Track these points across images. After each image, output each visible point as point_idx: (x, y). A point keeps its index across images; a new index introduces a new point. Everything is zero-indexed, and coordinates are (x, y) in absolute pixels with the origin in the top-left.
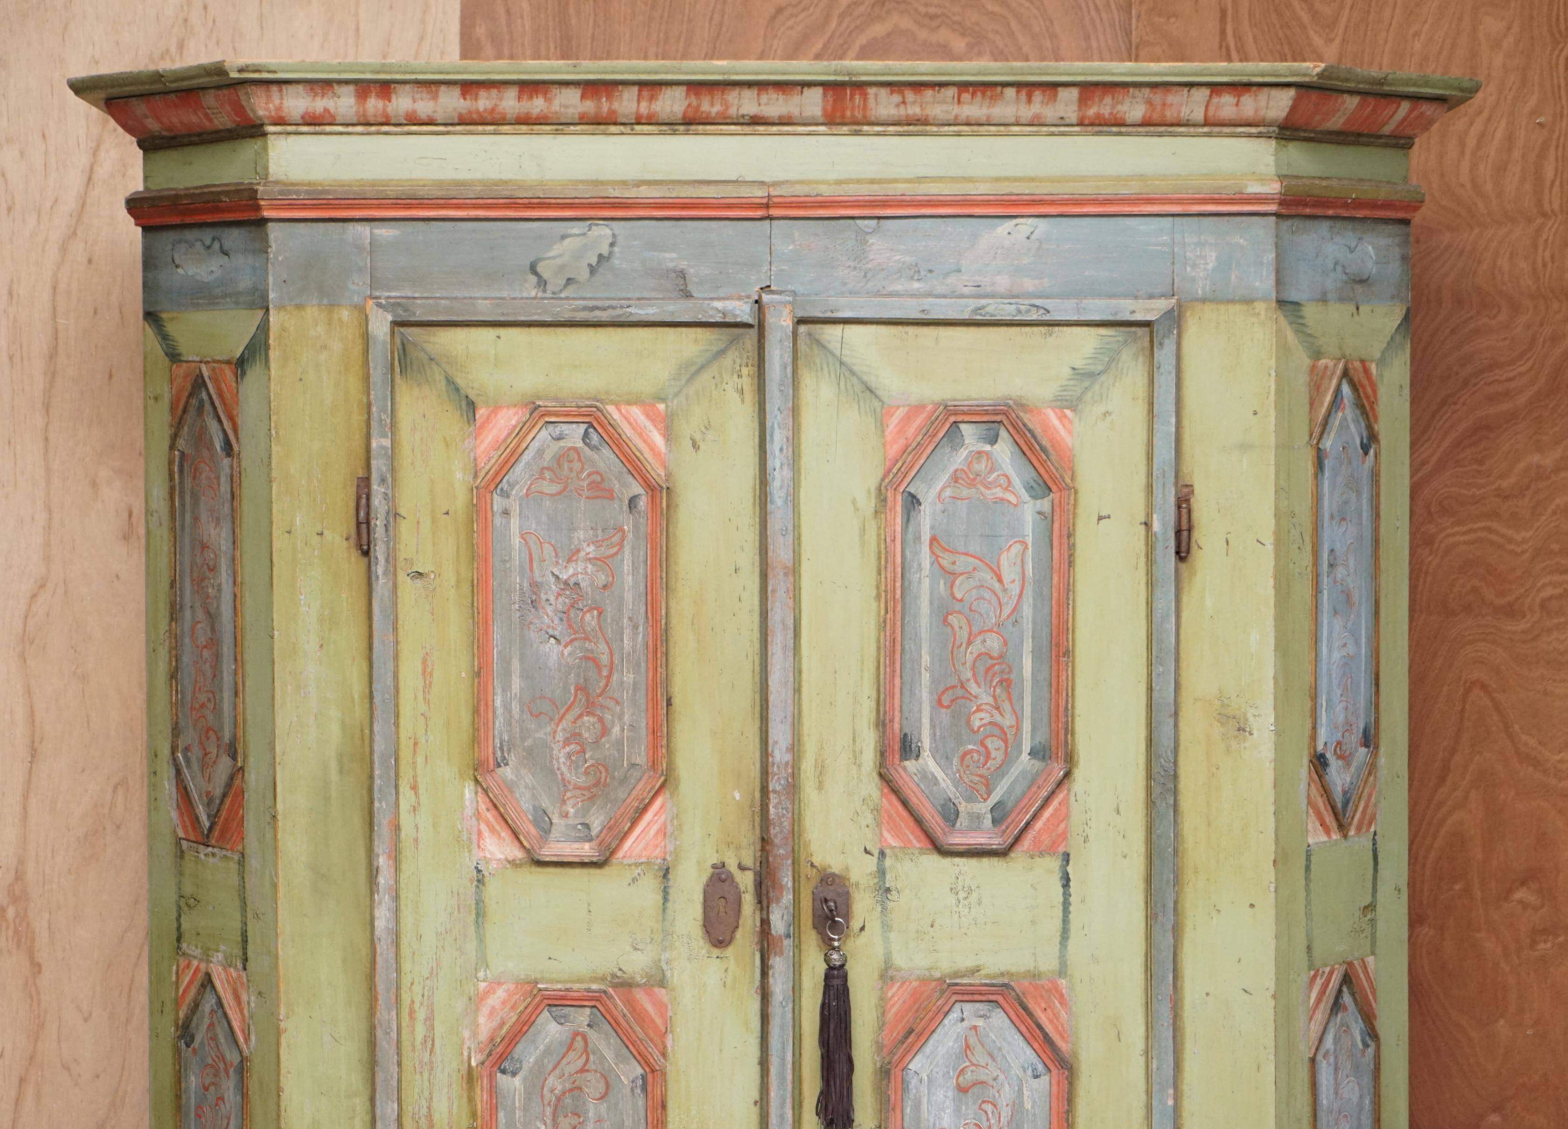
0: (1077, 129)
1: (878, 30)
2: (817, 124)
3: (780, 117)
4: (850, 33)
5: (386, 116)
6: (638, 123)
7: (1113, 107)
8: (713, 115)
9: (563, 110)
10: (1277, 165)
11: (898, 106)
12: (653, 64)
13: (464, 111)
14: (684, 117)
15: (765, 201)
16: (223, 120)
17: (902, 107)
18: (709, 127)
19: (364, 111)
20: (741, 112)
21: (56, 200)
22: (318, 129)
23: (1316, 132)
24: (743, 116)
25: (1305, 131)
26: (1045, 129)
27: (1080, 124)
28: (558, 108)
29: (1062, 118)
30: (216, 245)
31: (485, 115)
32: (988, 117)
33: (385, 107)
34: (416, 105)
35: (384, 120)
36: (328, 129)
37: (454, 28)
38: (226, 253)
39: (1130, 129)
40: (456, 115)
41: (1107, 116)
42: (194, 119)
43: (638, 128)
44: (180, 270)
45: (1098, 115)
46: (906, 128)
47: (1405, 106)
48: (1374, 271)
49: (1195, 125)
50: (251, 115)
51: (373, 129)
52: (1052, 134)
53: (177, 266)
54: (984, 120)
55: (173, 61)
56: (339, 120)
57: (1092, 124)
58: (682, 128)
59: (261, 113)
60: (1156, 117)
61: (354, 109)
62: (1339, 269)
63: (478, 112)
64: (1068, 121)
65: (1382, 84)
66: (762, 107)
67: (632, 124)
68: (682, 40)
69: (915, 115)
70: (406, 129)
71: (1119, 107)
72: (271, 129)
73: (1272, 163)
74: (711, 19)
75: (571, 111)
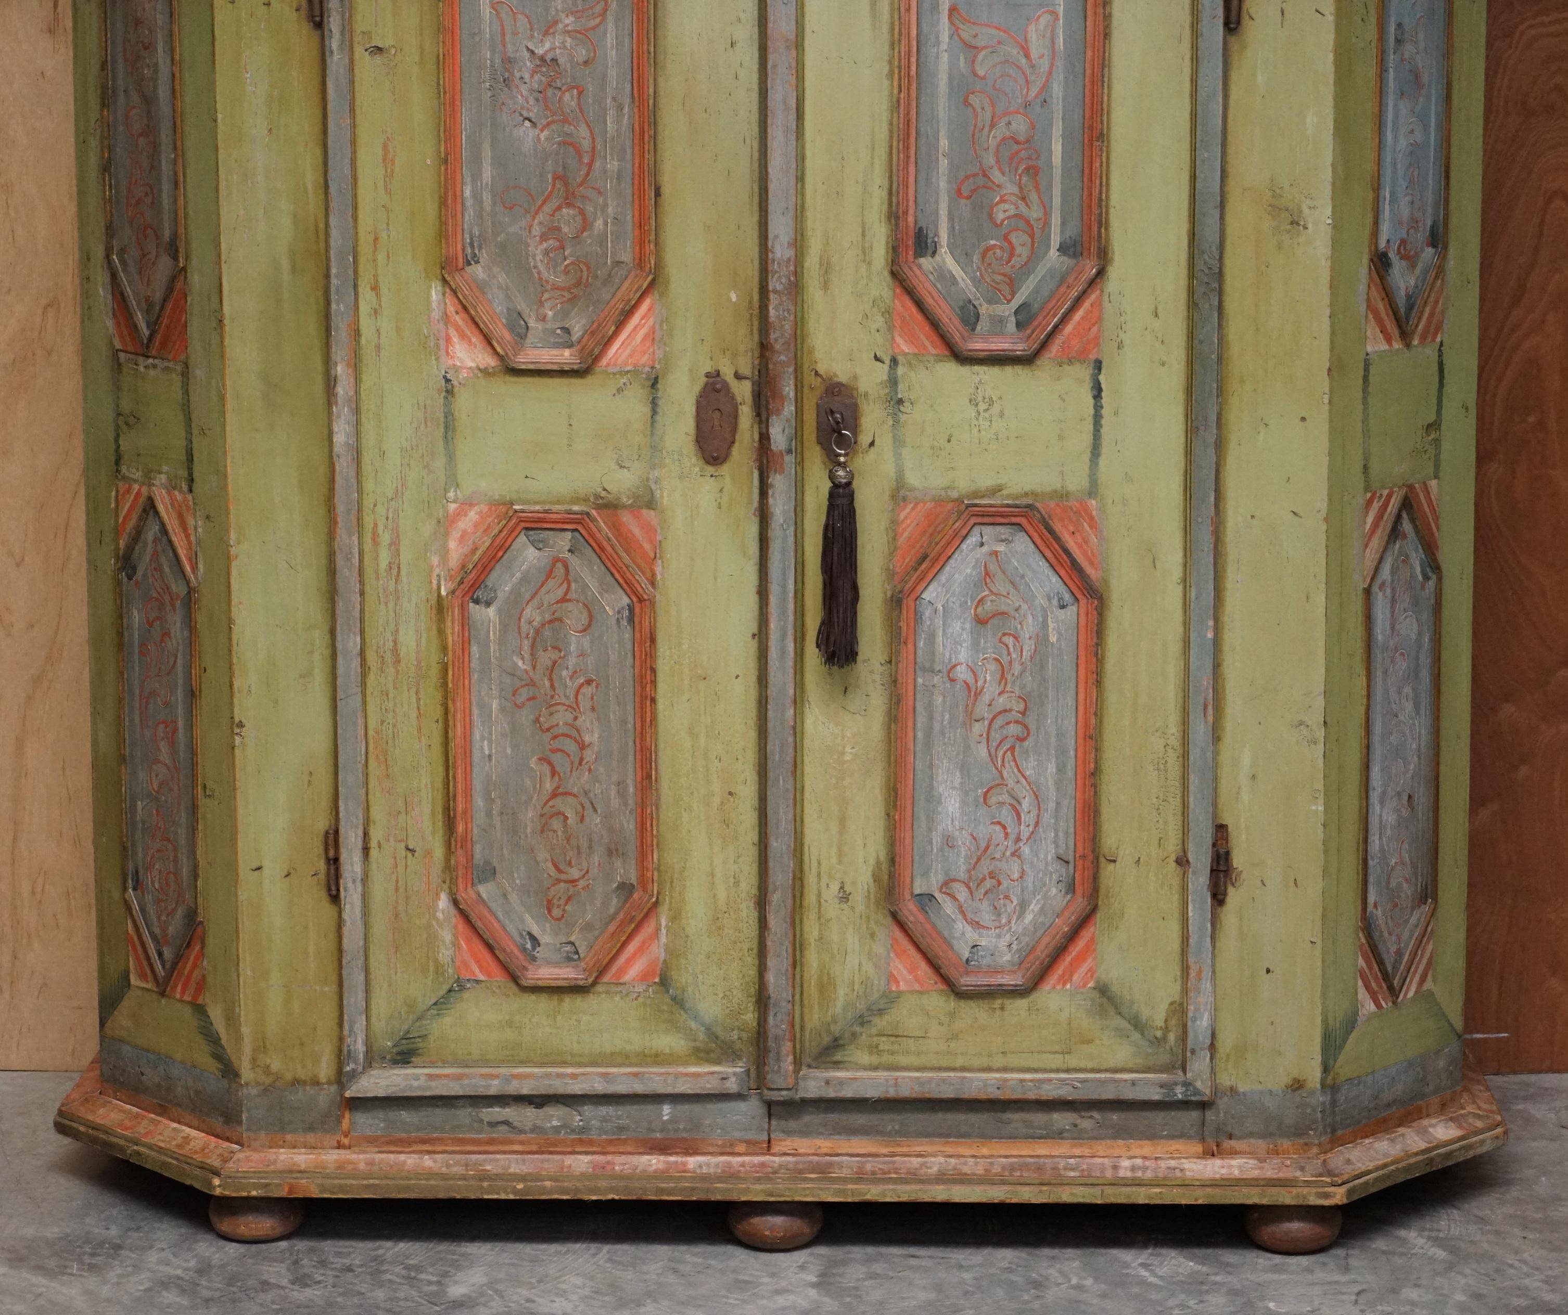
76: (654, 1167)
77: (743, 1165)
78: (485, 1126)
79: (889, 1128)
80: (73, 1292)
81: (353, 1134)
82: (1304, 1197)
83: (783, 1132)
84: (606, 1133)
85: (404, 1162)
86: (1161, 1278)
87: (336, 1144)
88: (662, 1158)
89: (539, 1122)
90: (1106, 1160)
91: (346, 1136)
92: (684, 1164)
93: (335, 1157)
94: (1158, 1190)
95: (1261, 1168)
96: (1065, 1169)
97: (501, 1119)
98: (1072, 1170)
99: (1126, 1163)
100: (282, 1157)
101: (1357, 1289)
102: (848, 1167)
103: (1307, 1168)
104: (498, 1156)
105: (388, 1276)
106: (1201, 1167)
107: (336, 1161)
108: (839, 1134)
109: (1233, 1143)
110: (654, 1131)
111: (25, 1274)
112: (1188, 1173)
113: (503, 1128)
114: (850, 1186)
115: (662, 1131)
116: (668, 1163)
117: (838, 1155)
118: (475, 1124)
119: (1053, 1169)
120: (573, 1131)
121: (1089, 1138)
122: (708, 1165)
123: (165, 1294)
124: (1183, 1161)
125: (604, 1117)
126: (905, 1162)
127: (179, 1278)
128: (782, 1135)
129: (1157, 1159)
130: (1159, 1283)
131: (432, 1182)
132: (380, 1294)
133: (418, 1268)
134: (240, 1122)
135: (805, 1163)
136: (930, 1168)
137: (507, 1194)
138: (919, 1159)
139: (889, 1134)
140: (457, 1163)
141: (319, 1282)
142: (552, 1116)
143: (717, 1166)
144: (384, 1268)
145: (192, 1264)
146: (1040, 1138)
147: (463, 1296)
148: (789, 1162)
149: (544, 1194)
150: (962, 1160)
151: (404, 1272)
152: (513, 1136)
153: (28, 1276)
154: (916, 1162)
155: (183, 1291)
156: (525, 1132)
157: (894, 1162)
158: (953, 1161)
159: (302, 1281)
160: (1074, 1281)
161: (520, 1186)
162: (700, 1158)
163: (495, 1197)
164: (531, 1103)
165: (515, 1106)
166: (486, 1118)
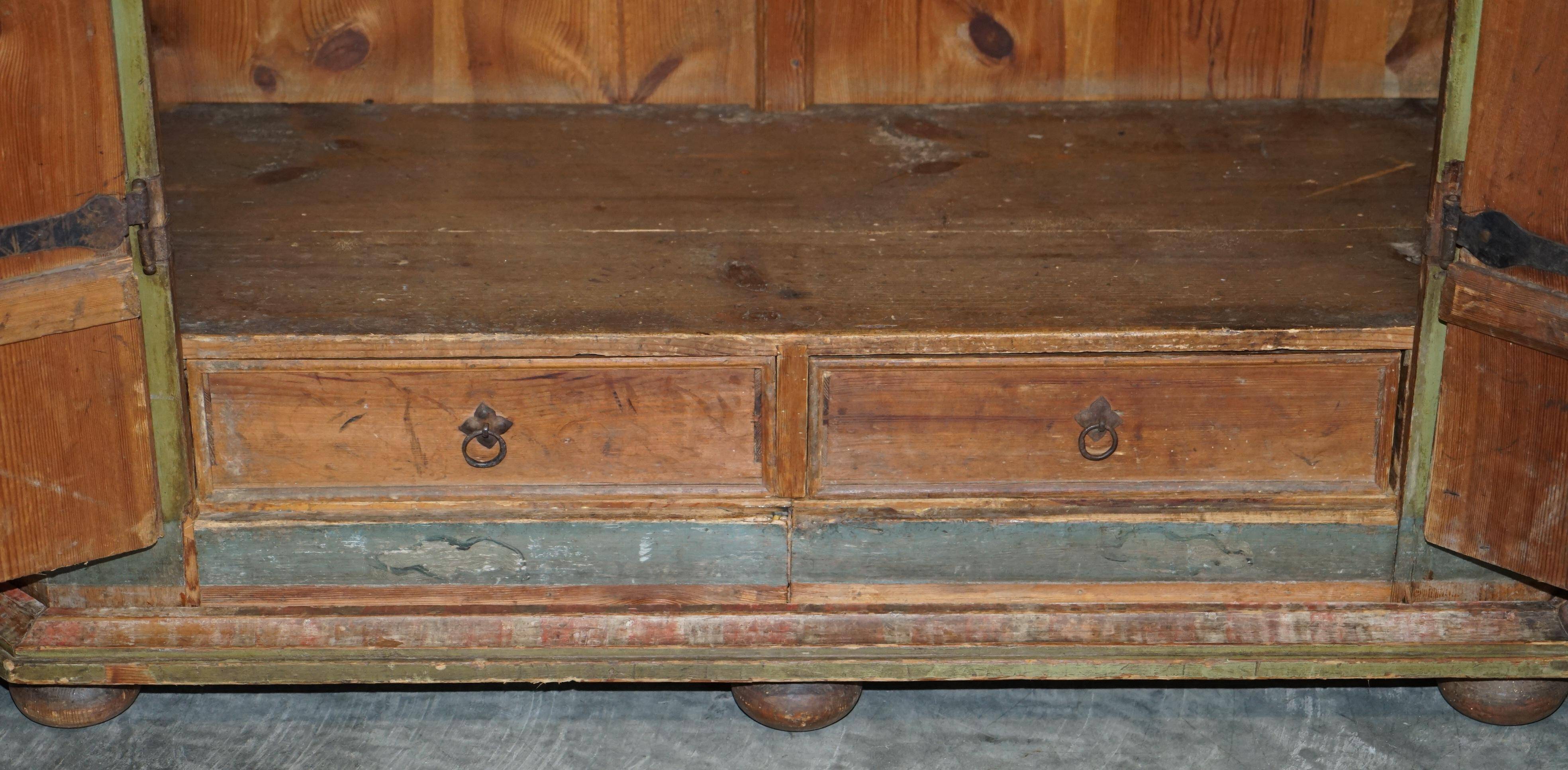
76: (629, 633)
77: (753, 628)
78: (390, 575)
79: (957, 569)
81: (201, 584)
82: (1536, 668)
83: (809, 575)
84: (560, 579)
85: (276, 629)
87: (179, 599)
88: (640, 618)
89: (464, 568)
90: (1259, 613)
91: (193, 588)
92: (671, 627)
93: (177, 623)
94: (1335, 662)
95: (1475, 624)
96: (1203, 628)
97: (409, 564)
98: (1214, 629)
99: (1287, 618)
100: (103, 624)
102: (901, 629)
103: (1538, 624)
104: (409, 618)
106: (1391, 623)
107: (179, 630)
108: (888, 576)
109: (1433, 583)
110: (627, 576)
112: (1375, 634)
113: (415, 575)
114: (905, 662)
115: (637, 577)
116: (649, 626)
117: (886, 609)
118: (375, 572)
119: (1187, 628)
120: (513, 578)
121: (1235, 579)
122: (705, 629)
124: (1367, 613)
125: (555, 560)
126: (981, 621)
128: (807, 580)
129: (1331, 608)
131: (316, 664)
135: (840, 623)
136: (1016, 629)
137: (424, 677)
138: (1001, 616)
139: (957, 577)
140: (352, 630)
142: (484, 559)
143: (717, 630)
146: (1167, 579)
148: (819, 623)
149: (475, 677)
150: (1060, 615)
152: (428, 586)
154: (995, 618)
156: (446, 580)
157: (965, 621)
158: (1046, 617)
161: (441, 667)
162: (694, 619)
163: (407, 681)
164: (452, 542)
165: (429, 546)
166: (391, 564)
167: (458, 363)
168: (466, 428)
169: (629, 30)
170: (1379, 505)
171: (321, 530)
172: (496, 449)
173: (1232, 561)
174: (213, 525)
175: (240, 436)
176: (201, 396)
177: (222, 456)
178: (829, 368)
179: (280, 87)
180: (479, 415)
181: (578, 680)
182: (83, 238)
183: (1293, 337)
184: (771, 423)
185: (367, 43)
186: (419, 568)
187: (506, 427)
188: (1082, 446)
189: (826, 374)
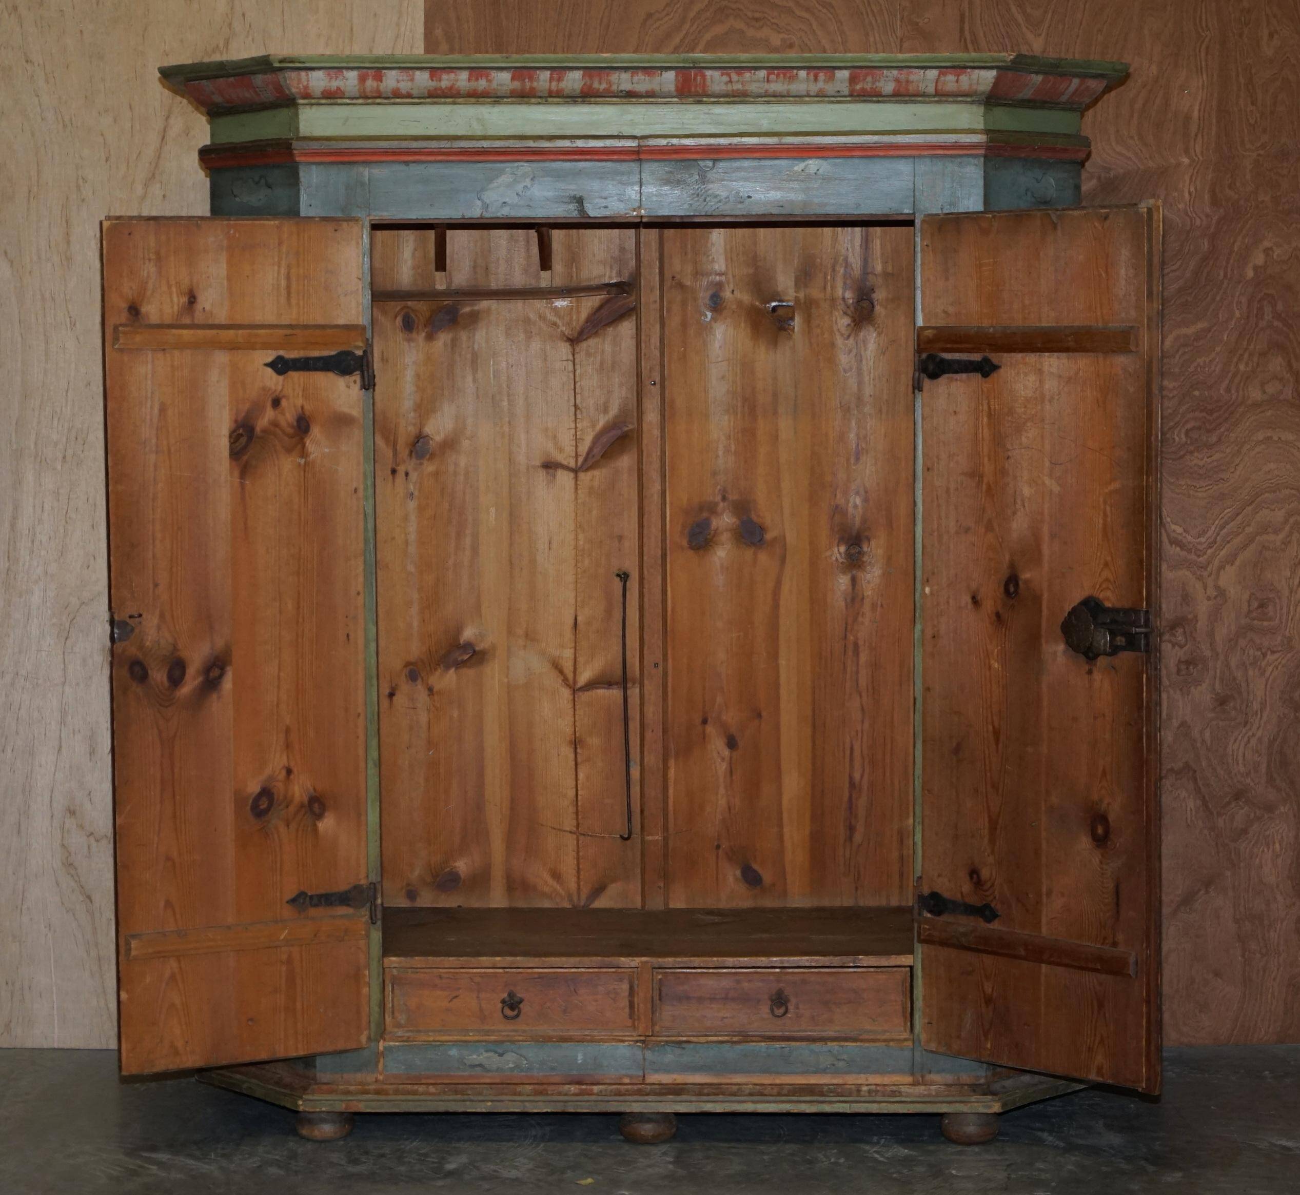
0: (848, 99)
1: (719, 29)
2: (672, 97)
3: (647, 92)
4: (699, 32)
5: (378, 91)
6: (551, 97)
7: (873, 83)
8: (601, 90)
9: (499, 88)
10: (985, 123)
11: (726, 83)
12: (560, 56)
13: (432, 88)
14: (582, 92)
15: (637, 149)
16: (268, 95)
17: (729, 85)
18: (598, 99)
19: (364, 89)
20: (620, 88)
21: (140, 153)
22: (332, 101)
23: (1013, 101)
24: (622, 91)
25: (1005, 99)
26: (827, 99)
27: (851, 95)
28: (495, 86)
29: (839, 91)
30: (263, 181)
31: (446, 91)
32: (788, 91)
33: (378, 86)
34: (399, 85)
35: (378, 95)
36: (339, 101)
37: (420, 29)
38: (269, 186)
39: (885, 99)
40: (426, 92)
41: (869, 89)
42: (247, 95)
43: (550, 100)
44: (237, 199)
45: (863, 89)
46: (732, 99)
47: (1076, 82)
48: (1054, 196)
49: (929, 96)
50: (287, 92)
51: (370, 101)
52: (832, 102)
53: (235, 196)
54: (785, 93)
55: (221, 54)
56: (347, 95)
57: (858, 96)
58: (580, 100)
59: (294, 90)
60: (902, 90)
61: (357, 88)
62: (1029, 194)
63: (441, 89)
64: (842, 94)
65: (1058, 67)
66: (635, 85)
67: (546, 97)
68: (581, 37)
69: (738, 90)
70: (392, 101)
71: (877, 84)
72: (301, 101)
73: (982, 122)
74: (601, 21)
75: (505, 88)
76: (572, 1092)
77: (627, 1091)
78: (468, 1068)
79: (718, 1067)
80: (212, 1168)
81: (385, 1072)
82: (976, 1108)
83: (652, 1070)
84: (542, 1071)
85: (417, 1090)
86: (887, 1158)
87: (375, 1079)
88: (577, 1086)
89: (501, 1065)
90: (852, 1086)
91: (381, 1074)
92: (592, 1090)
93: (374, 1087)
94: (885, 1105)
95: (948, 1090)
96: (827, 1092)
97: (477, 1063)
98: (832, 1092)
99: (865, 1088)
100: (342, 1087)
101: (1008, 1163)
102: (692, 1092)
104: (476, 1085)
105: (406, 1160)
106: (911, 1091)
107: (375, 1089)
108: (687, 1071)
109: (932, 1076)
110: (572, 1070)
111: (182, 1159)
112: (904, 1094)
113: (478, 1069)
114: (694, 1103)
115: (577, 1070)
116: (581, 1089)
117: (686, 1084)
118: (461, 1067)
119: (820, 1092)
120: (522, 1070)
121: (842, 1073)
122: (606, 1091)
123: (269, 1168)
124: (900, 1087)
125: (541, 1061)
126: (728, 1088)
127: (277, 1160)
128: (651, 1073)
129: (884, 1085)
130: (885, 1161)
131: (434, 1103)
132: (403, 1169)
133: (426, 1155)
134: (315, 1067)
135: (666, 1089)
136: (744, 1092)
137: (482, 1109)
138: (737, 1087)
139: (718, 1071)
140: (451, 1090)
141: (365, 1162)
142: (509, 1061)
143: (611, 1091)
144: (405, 1155)
145: (285, 1153)
146: (812, 1073)
147: (454, 1169)
148: (656, 1089)
149: (504, 1109)
150: (763, 1087)
151: (417, 1157)
152: (484, 1074)
153: (183, 1159)
154: (734, 1088)
155: (279, 1167)
156: (492, 1071)
157: (721, 1089)
158: (757, 1087)
159: (355, 1162)
160: (833, 1160)
161: (489, 1104)
162: (601, 1087)
163: (474, 1110)
164: (496, 1052)
165: (486, 1055)
166: (468, 1063)
167: (501, 971)
168: (503, 1002)
169: (582, 873)
170: (906, 1040)
171: (438, 1046)
172: (515, 1013)
173: (841, 1064)
174: (392, 1044)
175: (406, 1005)
176: (390, 985)
177: (397, 1014)
178: (661, 973)
179: (418, 900)
180: (509, 995)
181: (549, 1111)
182: (350, 903)
183: (861, 959)
184: (636, 1000)
185: (460, 878)
186: (480, 1065)
187: (521, 1001)
188: (772, 1011)
189: (660, 977)
